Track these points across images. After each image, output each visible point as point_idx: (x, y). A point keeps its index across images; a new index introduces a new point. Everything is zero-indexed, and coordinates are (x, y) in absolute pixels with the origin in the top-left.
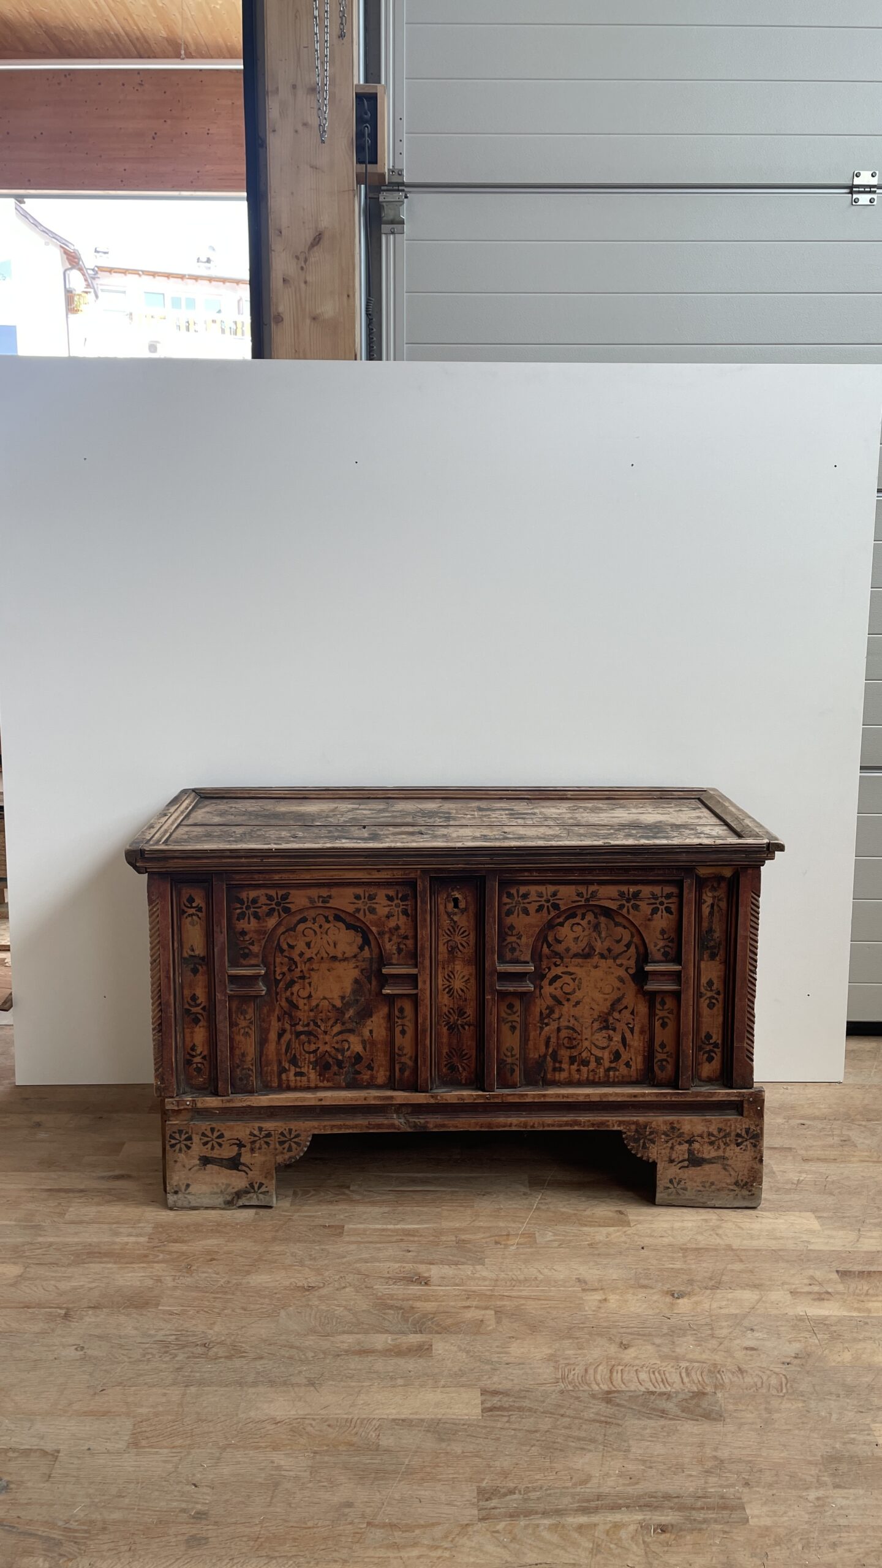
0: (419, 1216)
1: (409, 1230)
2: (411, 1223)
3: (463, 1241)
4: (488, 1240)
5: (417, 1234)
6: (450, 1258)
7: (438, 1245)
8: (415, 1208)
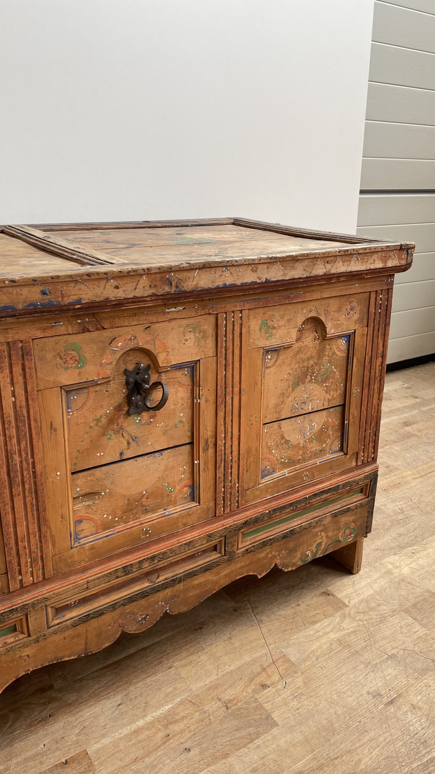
0: (159, 689)
1: (165, 717)
2: (160, 705)
3: (230, 701)
4: (253, 687)
5: (177, 718)
6: (238, 734)
7: (210, 724)
8: (148, 680)
